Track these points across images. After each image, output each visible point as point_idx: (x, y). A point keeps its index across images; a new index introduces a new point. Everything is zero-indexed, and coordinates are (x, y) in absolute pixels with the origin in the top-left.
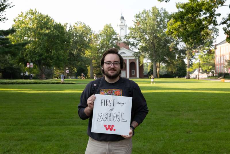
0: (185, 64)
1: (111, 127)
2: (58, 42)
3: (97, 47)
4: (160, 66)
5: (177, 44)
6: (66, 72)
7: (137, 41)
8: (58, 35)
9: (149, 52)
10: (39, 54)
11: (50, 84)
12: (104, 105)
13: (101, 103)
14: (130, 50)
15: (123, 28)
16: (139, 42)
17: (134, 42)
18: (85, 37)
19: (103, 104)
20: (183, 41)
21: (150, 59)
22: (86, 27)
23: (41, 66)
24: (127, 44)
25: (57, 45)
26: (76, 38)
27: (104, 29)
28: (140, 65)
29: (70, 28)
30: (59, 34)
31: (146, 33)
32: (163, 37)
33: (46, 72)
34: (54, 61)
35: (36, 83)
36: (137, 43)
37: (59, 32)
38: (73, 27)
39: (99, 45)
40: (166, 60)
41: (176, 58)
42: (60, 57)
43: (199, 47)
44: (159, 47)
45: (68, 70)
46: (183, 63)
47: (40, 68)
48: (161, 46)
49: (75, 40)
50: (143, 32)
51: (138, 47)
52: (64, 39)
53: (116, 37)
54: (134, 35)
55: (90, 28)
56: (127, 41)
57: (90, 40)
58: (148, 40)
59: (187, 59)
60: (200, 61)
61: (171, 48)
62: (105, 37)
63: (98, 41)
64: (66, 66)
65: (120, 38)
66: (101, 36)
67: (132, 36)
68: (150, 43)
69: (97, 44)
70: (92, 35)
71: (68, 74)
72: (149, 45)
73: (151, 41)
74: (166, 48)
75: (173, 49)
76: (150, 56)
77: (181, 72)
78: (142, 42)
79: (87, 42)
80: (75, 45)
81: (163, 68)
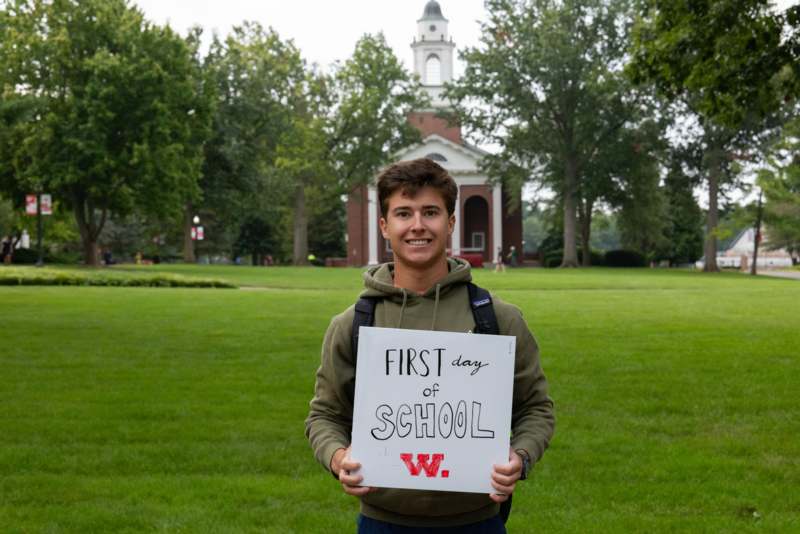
0: (698, 207)
1: (429, 462)
2: (160, 105)
3: (327, 130)
4: (593, 215)
5: (667, 122)
6: (193, 234)
7: (497, 110)
8: (160, 79)
9: (548, 155)
10: (79, 158)
11: (125, 286)
12: (401, 373)
13: (388, 362)
14: (465, 145)
15: (438, 53)
16: (504, 115)
17: (483, 112)
18: (274, 87)
19: (394, 367)
20: (692, 109)
21: (551, 184)
22: (280, 45)
23: (86, 209)
24: (452, 121)
25: (155, 123)
26: (235, 92)
27: (357, 55)
28: (510, 211)
29: (214, 51)
30: (165, 74)
31: (533, 76)
32: (609, 91)
33: (109, 236)
34: (140, 189)
35: (65, 282)
36: (494, 118)
37: (165, 67)
38: (227, 46)
39: (334, 124)
40: (619, 189)
41: (662, 184)
42: (167, 172)
43: (759, 139)
44: (590, 137)
45: (200, 230)
46: (691, 203)
47: (81, 216)
48: (597, 129)
49: (231, 102)
50: (523, 71)
51: (502, 132)
52: (184, 95)
53: (405, 89)
54: (484, 85)
55: (297, 48)
56: (453, 107)
57: (298, 103)
58: (542, 105)
59: (708, 187)
60: (760, 195)
61: (639, 141)
62: (360, 90)
63: (329, 104)
64: (194, 211)
65: (422, 95)
66: (341, 84)
67: (474, 85)
68: (552, 116)
69: (327, 119)
70: (303, 78)
71: (201, 246)
72: (546, 127)
73: (557, 107)
74: (620, 140)
75: (649, 144)
76: (549, 171)
77: (682, 243)
78: (518, 113)
79: (283, 111)
80: (230, 123)
81: (605, 224)
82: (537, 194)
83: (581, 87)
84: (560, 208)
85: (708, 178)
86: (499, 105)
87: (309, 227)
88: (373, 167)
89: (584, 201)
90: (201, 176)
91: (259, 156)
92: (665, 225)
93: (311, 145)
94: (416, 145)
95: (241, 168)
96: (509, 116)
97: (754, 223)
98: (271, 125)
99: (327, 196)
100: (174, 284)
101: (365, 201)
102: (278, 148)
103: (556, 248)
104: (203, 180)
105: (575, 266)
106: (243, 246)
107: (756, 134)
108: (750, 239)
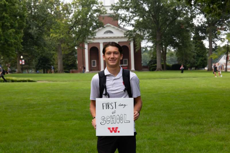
0: (205, 48)
1: (115, 129)
2: (6, 15)
3: (69, 23)
4: (167, 51)
5: (193, 17)
6: (21, 62)
7: (131, 14)
8: (5, 5)
9: (150, 30)
13: (103, 106)
14: (119, 27)
16: (134, 16)
17: (126, 15)
18: (49, 8)
19: (105, 107)
20: (202, 12)
21: (152, 41)
24: (115, 18)
25: (4, 21)
28: (137, 50)
30: (7, 3)
31: (144, 1)
32: (171, 6)
36: (130, 17)
39: (71, 21)
40: (176, 42)
41: (192, 39)
42: (9, 40)
43: (227, 22)
44: (165, 23)
45: (23, 61)
46: (202, 46)
48: (168, 20)
49: (33, 14)
51: (133, 22)
52: (15, 11)
53: (97, 7)
54: (126, 5)
56: (115, 13)
57: (58, 13)
58: (147, 12)
59: (208, 40)
60: (228, 42)
61: (183, 24)
62: (80, 8)
63: (70, 14)
64: (20, 54)
65: (103, 9)
66: (74, 6)
67: (122, 5)
68: (151, 16)
69: (69, 19)
70: (60, 4)
71: (24, 67)
72: (149, 20)
73: (153, 13)
74: (176, 24)
75: (186, 25)
76: (150, 36)
77: (199, 61)
78: (139, 15)
79: (52, 16)
80: (33, 21)
81: (172, 54)
82: (146, 44)
83: (161, 5)
84: (155, 50)
85: (208, 37)
86: (131, 12)
87: (63, 59)
88: (86, 36)
89: (164, 46)
90: (22, 41)
91: (44, 33)
92: (193, 54)
93: (63, 29)
94: (102, 28)
95: (37, 37)
96: (135, 16)
97: (226, 53)
98: (48, 22)
99: (70, 47)
100: (13, 81)
101: (84, 48)
102: (51, 30)
103: (154, 64)
104: (23, 42)
105: (161, 70)
106: (40, 66)
107: (226, 20)
108: (224, 59)
